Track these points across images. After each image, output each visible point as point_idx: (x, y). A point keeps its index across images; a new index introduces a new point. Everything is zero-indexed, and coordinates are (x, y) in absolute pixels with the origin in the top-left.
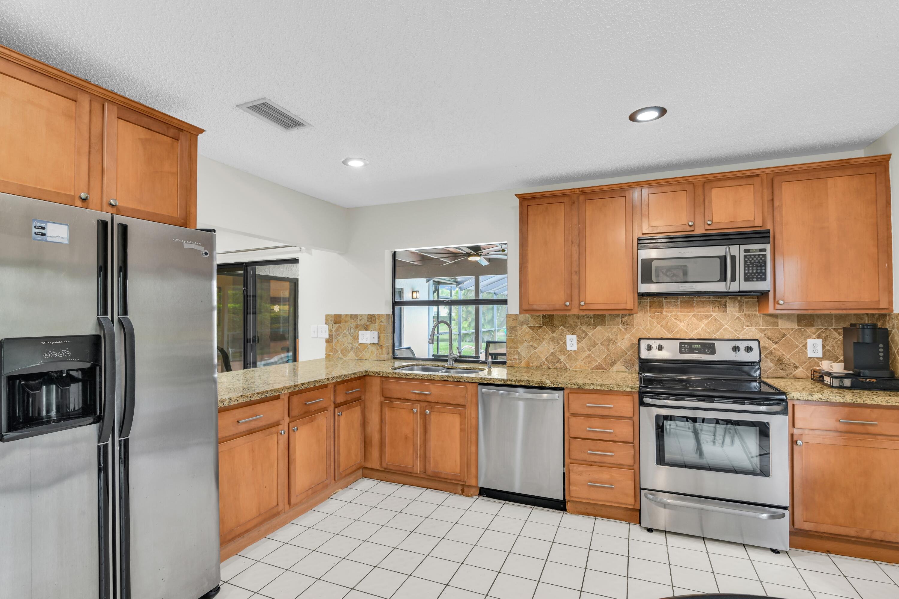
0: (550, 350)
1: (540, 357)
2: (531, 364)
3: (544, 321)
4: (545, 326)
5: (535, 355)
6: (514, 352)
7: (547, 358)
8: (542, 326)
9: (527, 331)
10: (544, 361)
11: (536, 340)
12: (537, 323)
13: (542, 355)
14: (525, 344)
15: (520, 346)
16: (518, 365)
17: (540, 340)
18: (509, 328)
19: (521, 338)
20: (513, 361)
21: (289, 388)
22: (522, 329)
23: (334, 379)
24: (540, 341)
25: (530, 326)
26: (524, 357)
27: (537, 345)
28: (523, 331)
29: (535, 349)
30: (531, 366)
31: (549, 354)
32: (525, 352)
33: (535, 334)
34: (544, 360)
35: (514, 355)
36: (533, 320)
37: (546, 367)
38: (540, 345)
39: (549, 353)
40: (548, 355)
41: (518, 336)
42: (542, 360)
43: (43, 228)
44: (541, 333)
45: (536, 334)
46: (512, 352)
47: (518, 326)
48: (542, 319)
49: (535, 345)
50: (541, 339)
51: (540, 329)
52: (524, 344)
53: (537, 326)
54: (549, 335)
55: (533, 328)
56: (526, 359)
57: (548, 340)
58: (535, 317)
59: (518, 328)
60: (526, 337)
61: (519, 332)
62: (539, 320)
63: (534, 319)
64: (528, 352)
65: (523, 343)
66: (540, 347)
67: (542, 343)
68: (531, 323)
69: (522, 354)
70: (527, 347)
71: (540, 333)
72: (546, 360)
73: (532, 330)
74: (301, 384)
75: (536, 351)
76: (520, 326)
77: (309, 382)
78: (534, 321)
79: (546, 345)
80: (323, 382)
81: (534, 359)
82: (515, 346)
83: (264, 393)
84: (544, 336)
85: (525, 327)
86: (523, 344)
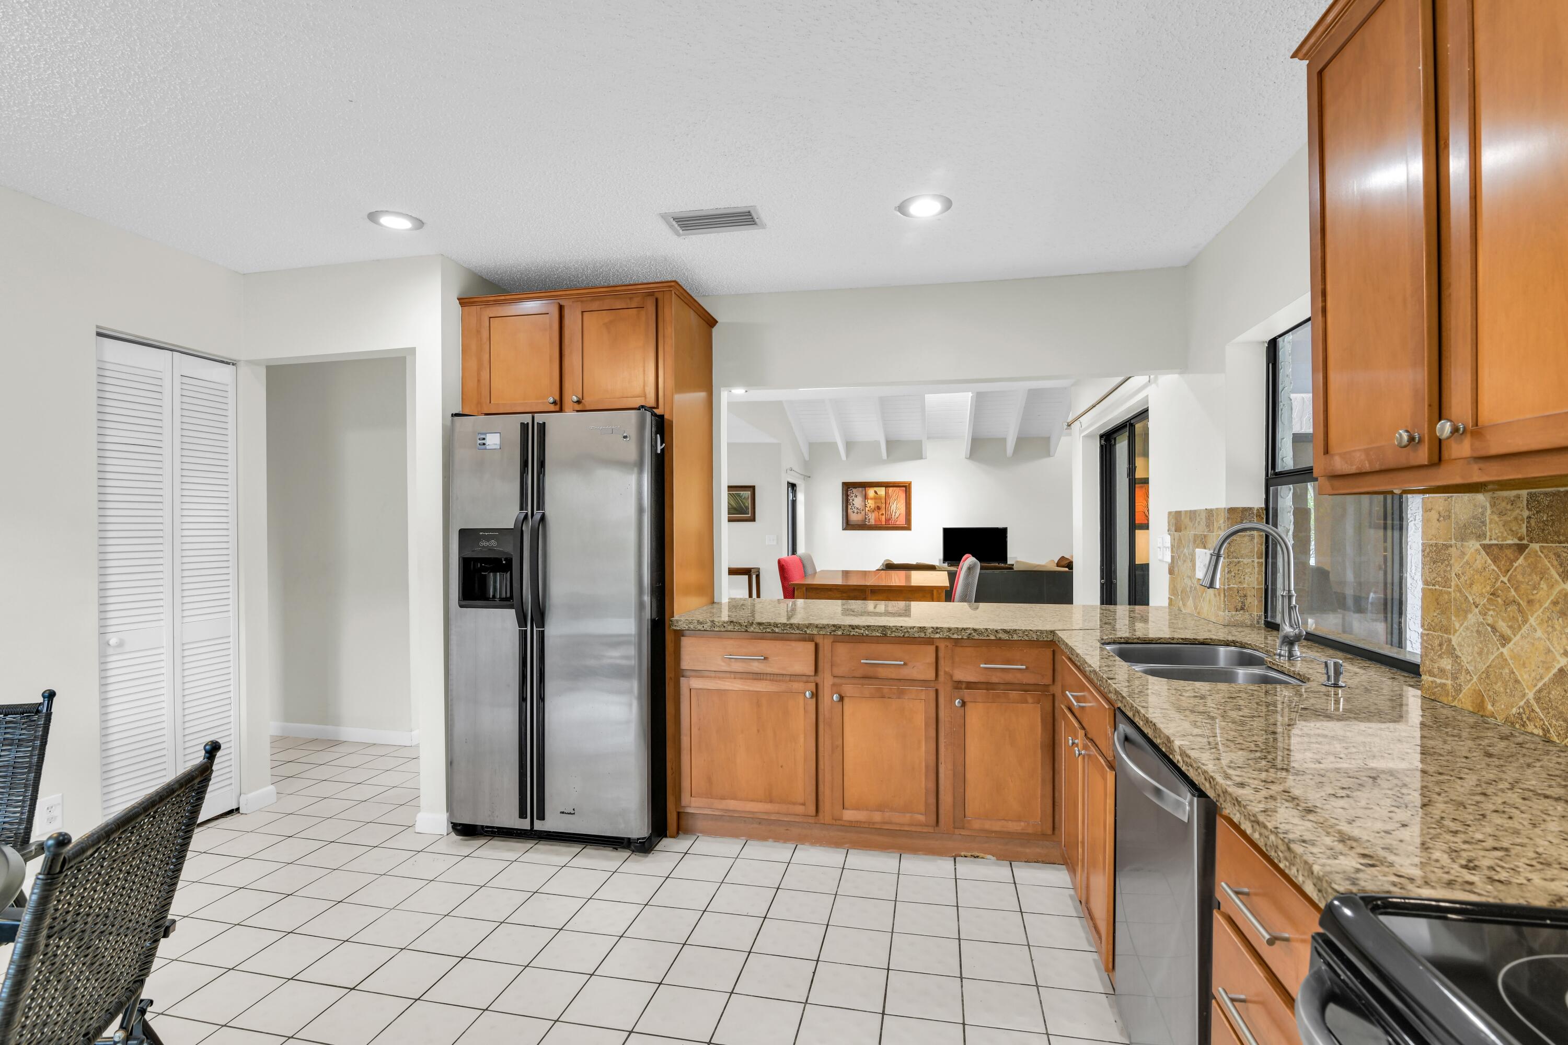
0: (1554, 659)
1: (1517, 681)
2: (1490, 707)
3: (1533, 522)
4: (1535, 546)
5: (1503, 668)
6: (1441, 645)
7: (1540, 691)
8: (1526, 546)
9: (1478, 564)
10: (1533, 702)
11: (1507, 603)
12: (1511, 530)
13: (1526, 676)
14: (1473, 617)
15: (1457, 625)
16: (1450, 698)
17: (1519, 604)
18: (1428, 550)
19: (1460, 591)
20: (1438, 681)
21: (821, 628)
22: (1463, 554)
23: (939, 631)
24: (1520, 611)
25: (1487, 542)
26: (1467, 672)
27: (1510, 627)
28: (1467, 563)
29: (1503, 646)
30: (1487, 713)
31: (1551, 675)
32: (1470, 650)
33: (1502, 578)
34: (1530, 695)
35: (1440, 656)
36: (1496, 518)
37: (1536, 731)
38: (1520, 628)
39: (1548, 669)
40: (1546, 679)
41: (1453, 584)
42: (1524, 695)
43: (484, 439)
44: (1523, 575)
45: (1505, 580)
46: (1437, 642)
47: (1453, 542)
48: (1526, 513)
49: (1502, 626)
50: (1523, 604)
51: (1521, 560)
52: (1470, 616)
53: (1510, 546)
54: (1551, 587)
55: (1496, 551)
56: (1475, 679)
57: (1547, 608)
58: (1504, 504)
59: (1453, 550)
60: (1475, 588)
61: (1457, 568)
62: (1516, 519)
63: (1501, 514)
64: (1480, 653)
65: (1467, 612)
66: (1518, 636)
67: (1525, 621)
68: (1491, 530)
69: (1463, 658)
70: (1478, 631)
71: (1520, 577)
72: (1538, 699)
73: (1494, 561)
74: (850, 626)
75: (1505, 651)
76: (1459, 544)
77: (868, 626)
78: (1501, 523)
79: (1539, 634)
80: (908, 632)
81: (1499, 687)
82: (1445, 622)
83: (770, 625)
84: (1534, 588)
85: (1473, 545)
86: (1465, 617)
